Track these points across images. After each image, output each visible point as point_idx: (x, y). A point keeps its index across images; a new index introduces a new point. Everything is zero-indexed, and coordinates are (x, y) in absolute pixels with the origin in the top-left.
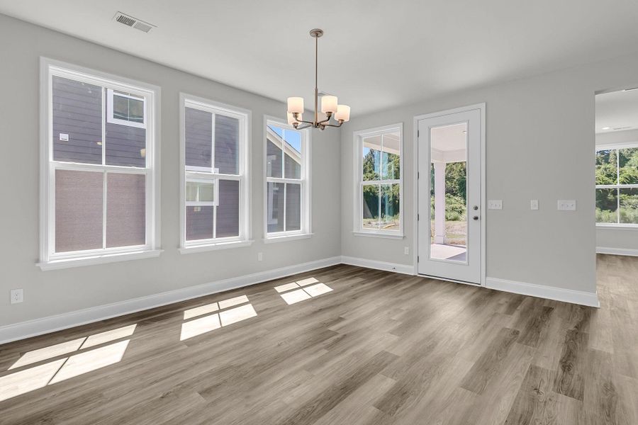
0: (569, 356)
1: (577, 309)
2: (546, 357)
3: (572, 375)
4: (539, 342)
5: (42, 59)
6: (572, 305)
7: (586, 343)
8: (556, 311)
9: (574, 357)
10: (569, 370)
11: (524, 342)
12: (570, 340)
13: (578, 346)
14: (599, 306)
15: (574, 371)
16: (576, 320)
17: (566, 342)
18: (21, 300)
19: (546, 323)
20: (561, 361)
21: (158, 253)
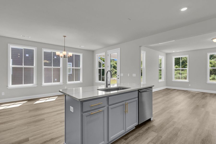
5: (8, 44)
18: (4, 95)
21: (36, 86)
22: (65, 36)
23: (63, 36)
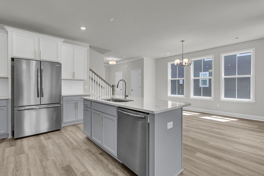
22: (183, 41)
23: (181, 41)
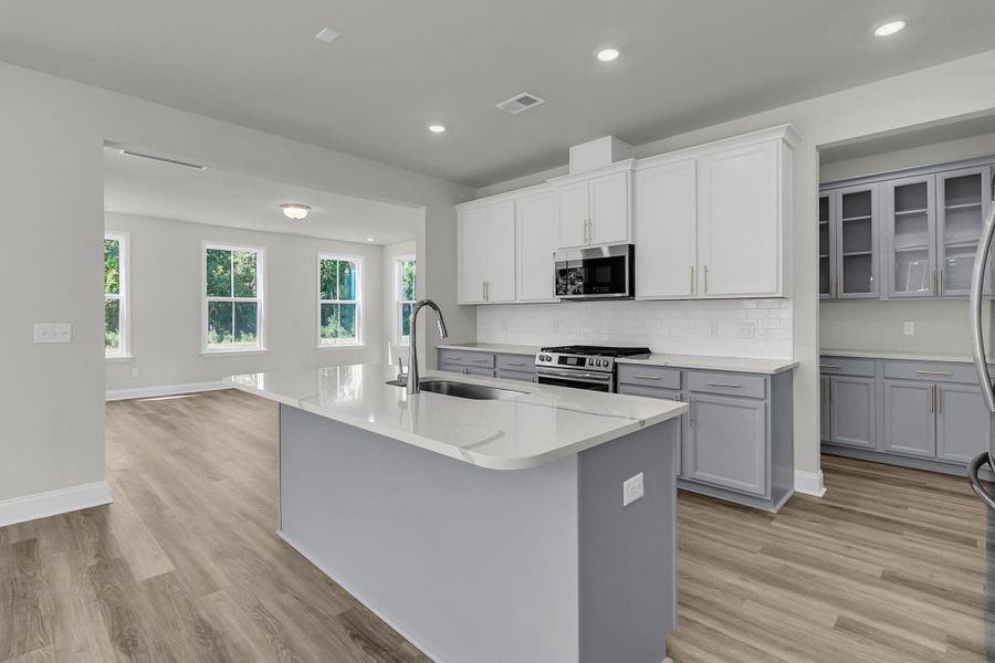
0: (119, 619)
1: (78, 521)
2: (82, 650)
3: (145, 650)
4: (48, 626)
6: (67, 517)
7: (131, 576)
8: (43, 542)
9: (128, 613)
10: (135, 646)
11: (15, 650)
12: (102, 586)
13: (122, 588)
14: (111, 501)
15: (144, 642)
16: (89, 541)
17: (98, 595)
19: (38, 576)
20: (113, 639)
